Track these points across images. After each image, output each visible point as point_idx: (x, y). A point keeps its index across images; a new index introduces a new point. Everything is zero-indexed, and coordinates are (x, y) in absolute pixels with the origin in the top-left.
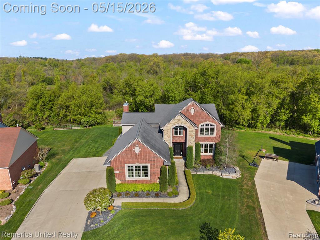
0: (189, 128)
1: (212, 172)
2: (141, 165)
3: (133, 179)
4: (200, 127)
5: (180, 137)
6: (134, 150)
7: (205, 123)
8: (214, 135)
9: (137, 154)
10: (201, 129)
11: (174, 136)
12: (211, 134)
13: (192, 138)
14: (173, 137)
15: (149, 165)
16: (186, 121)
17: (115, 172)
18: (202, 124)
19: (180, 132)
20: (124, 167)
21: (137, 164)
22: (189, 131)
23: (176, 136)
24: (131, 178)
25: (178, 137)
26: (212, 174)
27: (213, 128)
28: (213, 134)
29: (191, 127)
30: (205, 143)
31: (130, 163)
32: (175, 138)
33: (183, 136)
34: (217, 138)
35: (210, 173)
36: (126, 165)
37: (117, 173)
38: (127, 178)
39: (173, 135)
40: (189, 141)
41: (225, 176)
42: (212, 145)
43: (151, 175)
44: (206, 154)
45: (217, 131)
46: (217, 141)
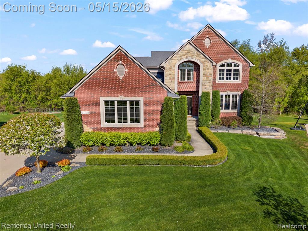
0: (204, 64)
1: (241, 131)
2: (128, 99)
3: (114, 125)
4: (218, 68)
5: (189, 82)
6: (115, 70)
7: (225, 62)
8: (240, 81)
9: (121, 78)
10: (220, 70)
11: (180, 81)
12: (234, 79)
13: (208, 81)
14: (179, 83)
15: (141, 100)
16: (199, 53)
17: (83, 113)
18: (221, 63)
19: (189, 75)
20: (98, 103)
21: (121, 98)
22: (204, 70)
23: (183, 82)
24: (111, 125)
25: (186, 82)
26: (241, 133)
27: (238, 70)
28: (237, 79)
29: (206, 63)
30: (226, 93)
31: (109, 96)
32: (182, 85)
33: (193, 81)
34: (244, 85)
35: (239, 132)
36: (102, 100)
37: (86, 113)
38: (104, 124)
39: (178, 79)
40: (203, 86)
41: (264, 134)
42: (236, 96)
43: (145, 119)
44: (227, 111)
45: (243, 73)
46: (243, 90)
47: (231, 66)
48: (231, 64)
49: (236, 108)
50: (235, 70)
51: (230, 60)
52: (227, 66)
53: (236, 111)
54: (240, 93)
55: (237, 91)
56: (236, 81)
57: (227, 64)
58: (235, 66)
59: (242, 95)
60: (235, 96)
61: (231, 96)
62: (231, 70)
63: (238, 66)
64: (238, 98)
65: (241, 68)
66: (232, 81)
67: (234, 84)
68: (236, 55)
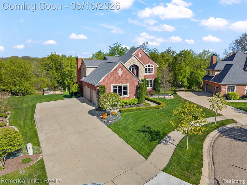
10: (145, 69)
13: (142, 74)
18: (146, 65)
19: (132, 71)
29: (141, 66)
34: (155, 75)
40: (140, 76)
45: (154, 70)
46: (155, 78)
47: (149, 67)
48: (149, 66)
49: (152, 86)
50: (151, 68)
51: (149, 64)
52: (148, 67)
53: (152, 88)
54: (153, 79)
55: (152, 78)
56: (152, 74)
57: (148, 66)
58: (151, 67)
59: (154, 80)
60: (151, 81)
61: (150, 80)
62: (149, 68)
63: (152, 67)
64: (153, 82)
65: (153, 68)
66: (150, 74)
67: (151, 75)
68: (152, 62)
